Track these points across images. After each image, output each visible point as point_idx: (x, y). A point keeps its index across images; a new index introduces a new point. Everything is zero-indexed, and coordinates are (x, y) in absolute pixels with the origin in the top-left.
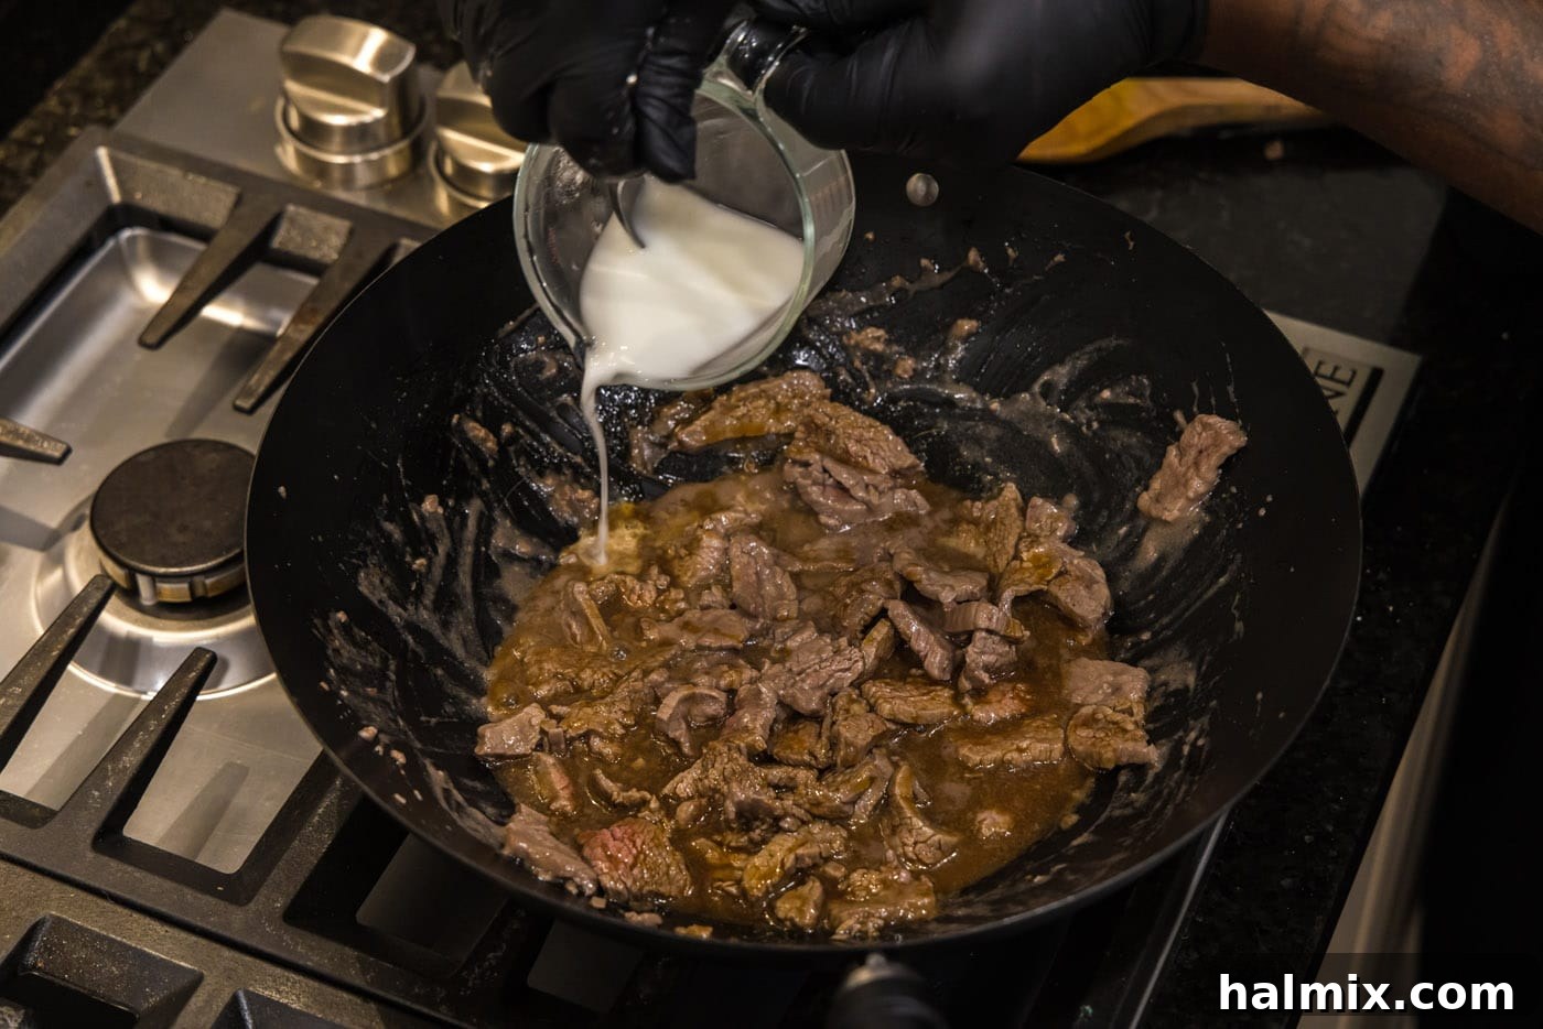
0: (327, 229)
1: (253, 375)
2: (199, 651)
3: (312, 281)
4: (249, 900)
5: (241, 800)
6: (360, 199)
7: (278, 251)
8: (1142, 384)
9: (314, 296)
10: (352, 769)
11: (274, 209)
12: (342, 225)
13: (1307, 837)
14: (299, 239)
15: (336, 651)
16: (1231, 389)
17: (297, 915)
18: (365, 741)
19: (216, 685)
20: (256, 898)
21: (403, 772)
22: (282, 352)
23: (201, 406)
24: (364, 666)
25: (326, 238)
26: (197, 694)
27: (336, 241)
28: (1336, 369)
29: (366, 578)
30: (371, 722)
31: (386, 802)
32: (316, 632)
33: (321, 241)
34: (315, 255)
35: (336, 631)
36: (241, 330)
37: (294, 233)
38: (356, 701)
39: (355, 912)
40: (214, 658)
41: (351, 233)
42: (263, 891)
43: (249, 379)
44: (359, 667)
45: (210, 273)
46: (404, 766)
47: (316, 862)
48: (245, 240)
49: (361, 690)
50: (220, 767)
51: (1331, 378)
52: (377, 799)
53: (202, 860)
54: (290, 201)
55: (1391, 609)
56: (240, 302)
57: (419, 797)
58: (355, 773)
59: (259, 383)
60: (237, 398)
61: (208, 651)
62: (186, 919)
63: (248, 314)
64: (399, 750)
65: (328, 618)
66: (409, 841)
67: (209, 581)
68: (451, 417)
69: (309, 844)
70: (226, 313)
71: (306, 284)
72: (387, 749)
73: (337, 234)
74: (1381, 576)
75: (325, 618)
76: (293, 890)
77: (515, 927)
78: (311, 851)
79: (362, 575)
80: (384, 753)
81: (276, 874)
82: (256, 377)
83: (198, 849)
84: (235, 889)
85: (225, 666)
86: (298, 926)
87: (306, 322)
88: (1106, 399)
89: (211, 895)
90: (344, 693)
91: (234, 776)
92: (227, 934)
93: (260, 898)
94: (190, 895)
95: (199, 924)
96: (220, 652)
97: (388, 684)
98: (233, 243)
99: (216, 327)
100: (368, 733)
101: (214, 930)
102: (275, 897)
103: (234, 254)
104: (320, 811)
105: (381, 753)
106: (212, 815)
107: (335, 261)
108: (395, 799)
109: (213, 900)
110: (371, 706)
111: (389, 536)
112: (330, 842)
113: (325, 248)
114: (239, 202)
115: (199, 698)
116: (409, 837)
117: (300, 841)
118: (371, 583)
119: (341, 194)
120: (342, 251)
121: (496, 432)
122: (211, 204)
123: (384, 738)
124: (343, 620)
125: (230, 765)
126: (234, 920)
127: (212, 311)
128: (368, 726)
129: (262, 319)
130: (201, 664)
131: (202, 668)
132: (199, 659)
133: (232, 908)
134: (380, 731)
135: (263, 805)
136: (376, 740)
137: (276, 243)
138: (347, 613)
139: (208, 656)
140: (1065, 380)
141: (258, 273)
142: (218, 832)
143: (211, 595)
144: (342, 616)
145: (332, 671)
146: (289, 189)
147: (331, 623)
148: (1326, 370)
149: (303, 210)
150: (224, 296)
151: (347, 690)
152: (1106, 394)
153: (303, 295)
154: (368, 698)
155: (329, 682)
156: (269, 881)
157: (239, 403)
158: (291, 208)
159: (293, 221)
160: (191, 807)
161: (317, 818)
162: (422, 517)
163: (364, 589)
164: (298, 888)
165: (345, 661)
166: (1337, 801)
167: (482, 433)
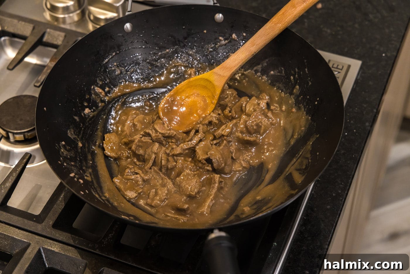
0: (59, 35)
1: (39, 76)
2: (27, 154)
3: (55, 50)
4: (42, 222)
5: (40, 194)
6: (67, 27)
7: (45, 42)
8: (282, 69)
9: (55, 54)
10: (68, 185)
11: (44, 31)
12: (63, 34)
13: (334, 194)
14: (51, 39)
15: (63, 153)
16: (306, 70)
17: (56, 226)
18: (71, 177)
19: (32, 163)
20: (44, 222)
21: (82, 185)
22: (47, 70)
23: (26, 86)
24: (70, 156)
25: (58, 38)
26: (26, 165)
27: (61, 39)
28: (338, 66)
29: (70, 132)
30: (73, 172)
31: (78, 194)
32: (57, 148)
33: (57, 39)
34: (55, 43)
35: (62, 147)
36: (36, 65)
37: (50, 37)
38: (68, 166)
39: (72, 225)
40: (31, 156)
41: (65, 36)
42: (47, 219)
43: (39, 77)
44: (69, 157)
45: (26, 48)
46: (82, 184)
47: (61, 211)
48: (36, 39)
49: (70, 163)
50: (34, 185)
51: (337, 68)
52: (76, 193)
53: (29, 212)
54: (48, 28)
55: (355, 131)
56: (35, 56)
57: (87, 192)
58: (69, 187)
59: (41, 78)
60: (35, 83)
61: (29, 154)
62: (25, 228)
63: (38, 60)
64: (81, 179)
65: (60, 144)
66: (86, 205)
67: (29, 134)
68: (91, 86)
69: (59, 206)
70: (32, 60)
71: (52, 51)
72: (78, 179)
73: (61, 36)
74: (352, 122)
75: (59, 144)
76: (55, 219)
77: (116, 227)
78: (59, 208)
79: (69, 131)
80: (77, 180)
81: (50, 214)
82: (40, 77)
83: (28, 209)
84: (38, 219)
85: (35, 157)
86: (56, 229)
87: (54, 61)
88: (272, 74)
89: (32, 221)
90: (65, 164)
91: (38, 188)
92: (36, 232)
93: (46, 221)
94: (26, 221)
95: (29, 229)
96: (32, 154)
97: (77, 161)
98: (32, 40)
99: (29, 64)
100: (72, 175)
101: (33, 231)
102: (50, 220)
103: (33, 43)
104: (62, 197)
105: (76, 180)
106: (32, 199)
107: (61, 44)
108: (80, 193)
109: (33, 223)
110: (73, 167)
111: (75, 120)
112: (64, 205)
113: (58, 41)
114: (34, 28)
115: (27, 167)
116: (86, 204)
117: (56, 205)
118: (71, 133)
119: (62, 26)
120: (63, 41)
121: (104, 90)
122: (26, 30)
123: (77, 176)
124: (64, 144)
125: (37, 185)
126: (39, 228)
127: (28, 59)
128: (72, 173)
129: (42, 61)
130: (27, 157)
131: (28, 158)
132: (27, 156)
133: (38, 224)
134: (76, 174)
135: (46, 195)
136: (74, 177)
137: (45, 39)
138: (64, 142)
139: (29, 155)
140: (260, 69)
141: (40, 48)
142: (34, 203)
143: (30, 138)
144: (63, 143)
145: (61, 158)
146: (48, 25)
147: (61, 145)
148: (335, 66)
149: (52, 31)
150: (31, 55)
151: (66, 163)
152: (272, 72)
153: (52, 54)
154: (72, 165)
155: (61, 161)
156: (48, 217)
157: (36, 84)
158: (48, 30)
159: (49, 33)
160: (26, 197)
161: (61, 199)
162: (84, 114)
163: (69, 135)
164: (56, 218)
165: (65, 155)
166: (342, 184)
167: (101, 91)
